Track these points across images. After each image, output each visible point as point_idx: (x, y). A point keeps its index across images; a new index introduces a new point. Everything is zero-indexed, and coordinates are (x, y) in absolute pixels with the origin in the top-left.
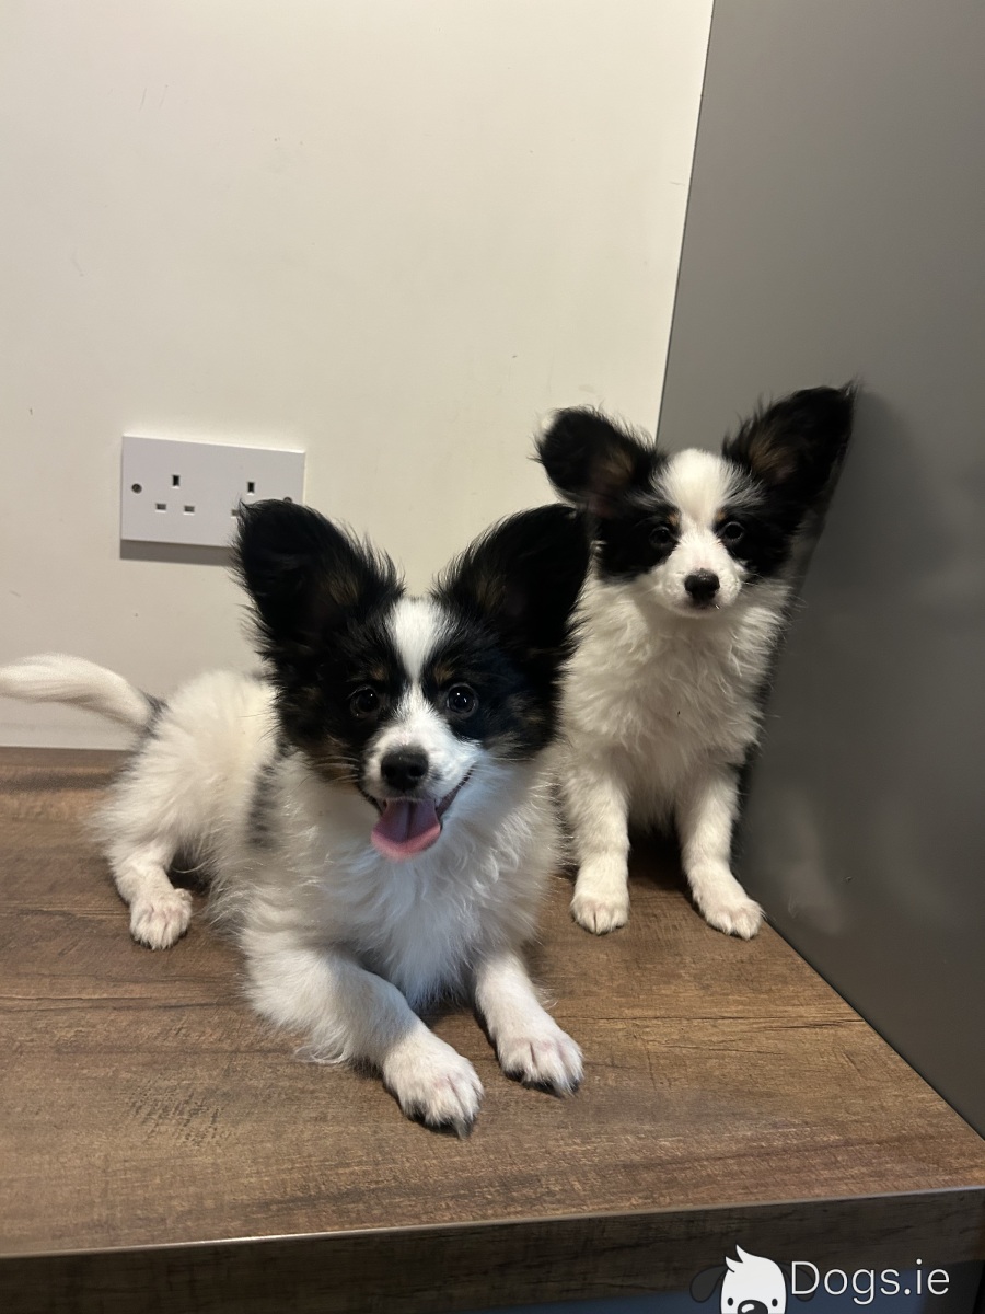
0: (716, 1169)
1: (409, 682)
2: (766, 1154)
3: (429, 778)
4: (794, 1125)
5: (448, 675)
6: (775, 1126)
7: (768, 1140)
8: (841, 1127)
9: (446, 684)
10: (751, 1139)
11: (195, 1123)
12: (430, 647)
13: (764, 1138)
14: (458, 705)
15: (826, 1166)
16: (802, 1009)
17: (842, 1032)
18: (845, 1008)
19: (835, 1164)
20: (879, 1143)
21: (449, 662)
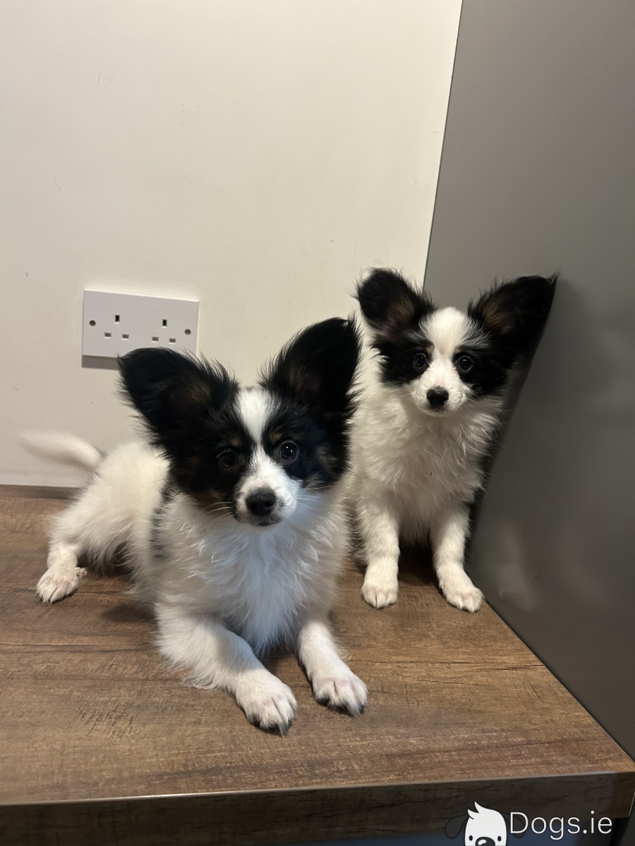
0: (445, 758)
2: (477, 749)
3: (277, 506)
4: (496, 731)
5: (278, 436)
6: (483, 731)
7: (478, 740)
8: (525, 733)
9: (278, 442)
10: (468, 740)
11: (119, 724)
12: (265, 421)
13: (476, 739)
14: (286, 454)
15: (514, 757)
16: (505, 658)
17: (530, 673)
18: (532, 657)
19: (520, 756)
20: (549, 743)
21: (278, 428)
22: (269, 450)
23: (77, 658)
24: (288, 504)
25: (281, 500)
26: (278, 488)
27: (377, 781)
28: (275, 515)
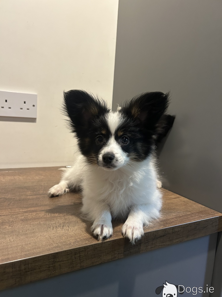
0: (173, 220)
1: (111, 135)
2: (180, 217)
3: (114, 160)
4: (182, 212)
5: (121, 134)
6: (178, 213)
7: (179, 215)
8: (190, 211)
9: (121, 136)
10: (176, 215)
12: (117, 126)
13: (178, 215)
14: (124, 141)
15: (191, 217)
16: (171, 196)
17: (180, 199)
18: (178, 195)
19: (192, 217)
20: (198, 213)
21: (122, 130)
22: (117, 139)
23: (34, 214)
24: (120, 161)
25: (117, 158)
26: (117, 153)
27: (159, 228)
28: (113, 164)
